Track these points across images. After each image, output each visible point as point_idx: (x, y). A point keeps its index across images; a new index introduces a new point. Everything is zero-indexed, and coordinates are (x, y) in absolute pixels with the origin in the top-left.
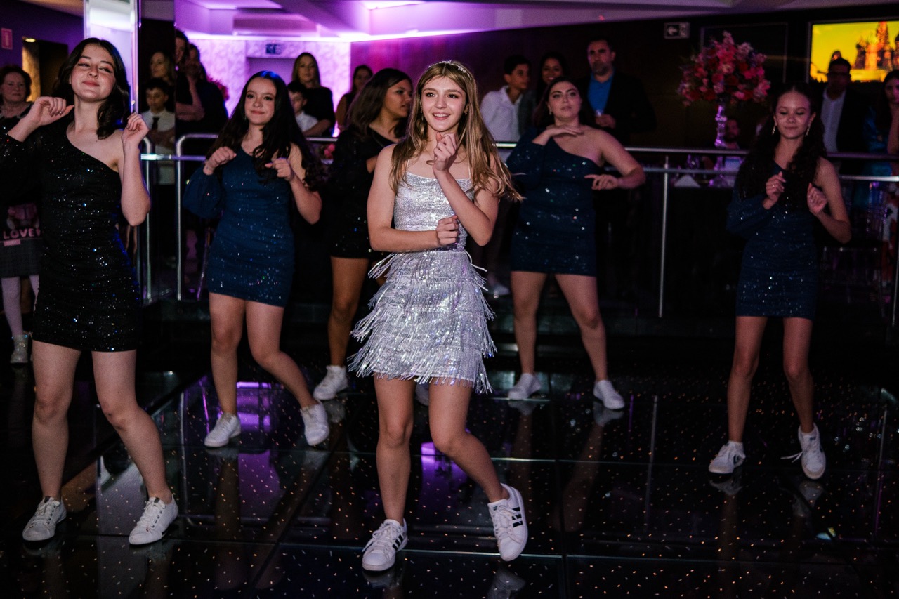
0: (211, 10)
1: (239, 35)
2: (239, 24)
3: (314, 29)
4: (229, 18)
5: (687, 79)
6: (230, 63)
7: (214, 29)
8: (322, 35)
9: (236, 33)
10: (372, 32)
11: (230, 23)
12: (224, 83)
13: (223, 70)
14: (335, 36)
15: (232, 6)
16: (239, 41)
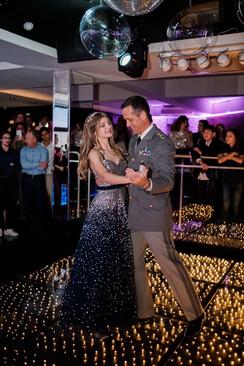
1: (163, 116)
2: (163, 112)
3: (191, 113)
8: (195, 115)
10: (214, 113)
11: (160, 111)
14: (199, 115)
15: (161, 105)
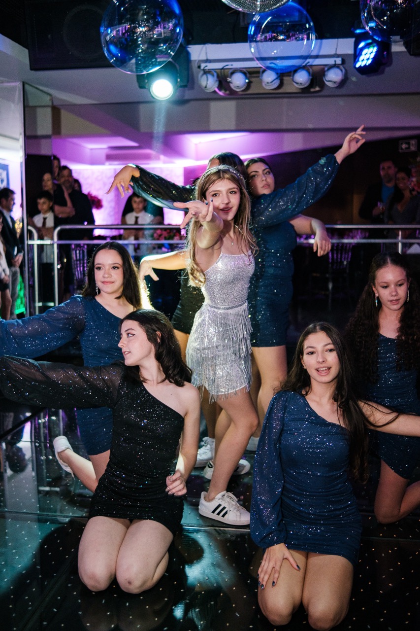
0: (91, 149)
1: (110, 165)
2: (110, 158)
3: (158, 159)
4: (103, 154)
5: (414, 175)
6: (105, 184)
7: (93, 162)
8: (165, 162)
9: (107, 163)
10: (197, 159)
11: (104, 157)
12: (100, 197)
13: (100, 189)
14: (172, 162)
15: (105, 146)
16: (110, 169)
